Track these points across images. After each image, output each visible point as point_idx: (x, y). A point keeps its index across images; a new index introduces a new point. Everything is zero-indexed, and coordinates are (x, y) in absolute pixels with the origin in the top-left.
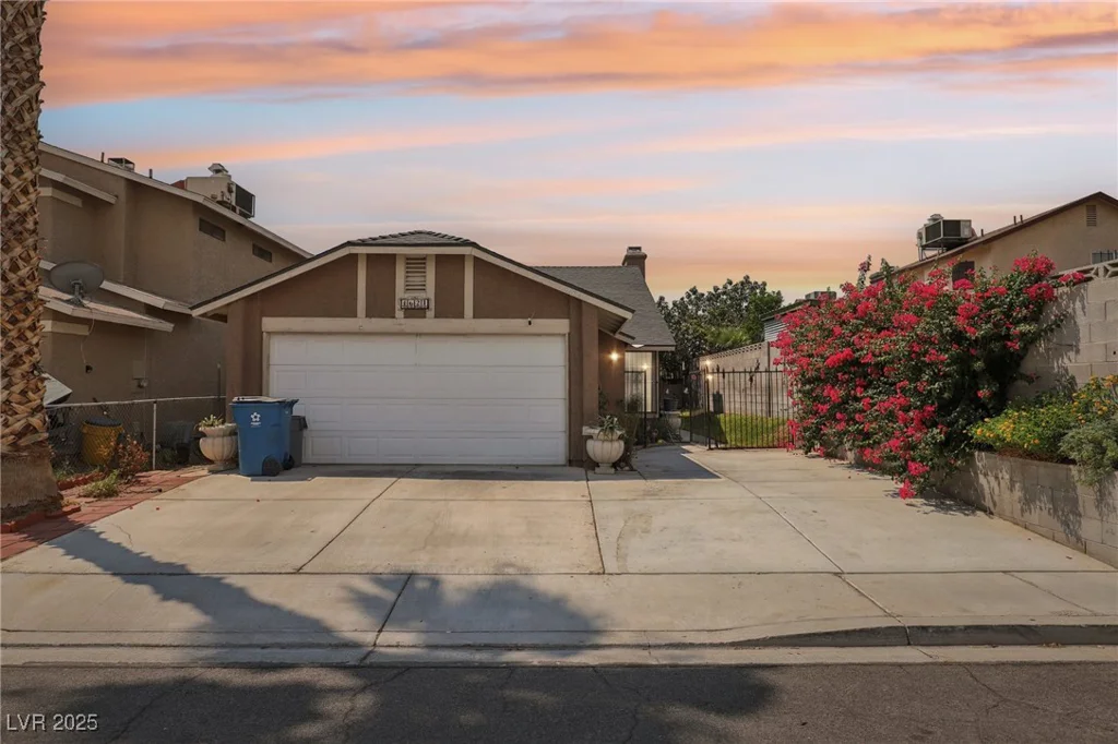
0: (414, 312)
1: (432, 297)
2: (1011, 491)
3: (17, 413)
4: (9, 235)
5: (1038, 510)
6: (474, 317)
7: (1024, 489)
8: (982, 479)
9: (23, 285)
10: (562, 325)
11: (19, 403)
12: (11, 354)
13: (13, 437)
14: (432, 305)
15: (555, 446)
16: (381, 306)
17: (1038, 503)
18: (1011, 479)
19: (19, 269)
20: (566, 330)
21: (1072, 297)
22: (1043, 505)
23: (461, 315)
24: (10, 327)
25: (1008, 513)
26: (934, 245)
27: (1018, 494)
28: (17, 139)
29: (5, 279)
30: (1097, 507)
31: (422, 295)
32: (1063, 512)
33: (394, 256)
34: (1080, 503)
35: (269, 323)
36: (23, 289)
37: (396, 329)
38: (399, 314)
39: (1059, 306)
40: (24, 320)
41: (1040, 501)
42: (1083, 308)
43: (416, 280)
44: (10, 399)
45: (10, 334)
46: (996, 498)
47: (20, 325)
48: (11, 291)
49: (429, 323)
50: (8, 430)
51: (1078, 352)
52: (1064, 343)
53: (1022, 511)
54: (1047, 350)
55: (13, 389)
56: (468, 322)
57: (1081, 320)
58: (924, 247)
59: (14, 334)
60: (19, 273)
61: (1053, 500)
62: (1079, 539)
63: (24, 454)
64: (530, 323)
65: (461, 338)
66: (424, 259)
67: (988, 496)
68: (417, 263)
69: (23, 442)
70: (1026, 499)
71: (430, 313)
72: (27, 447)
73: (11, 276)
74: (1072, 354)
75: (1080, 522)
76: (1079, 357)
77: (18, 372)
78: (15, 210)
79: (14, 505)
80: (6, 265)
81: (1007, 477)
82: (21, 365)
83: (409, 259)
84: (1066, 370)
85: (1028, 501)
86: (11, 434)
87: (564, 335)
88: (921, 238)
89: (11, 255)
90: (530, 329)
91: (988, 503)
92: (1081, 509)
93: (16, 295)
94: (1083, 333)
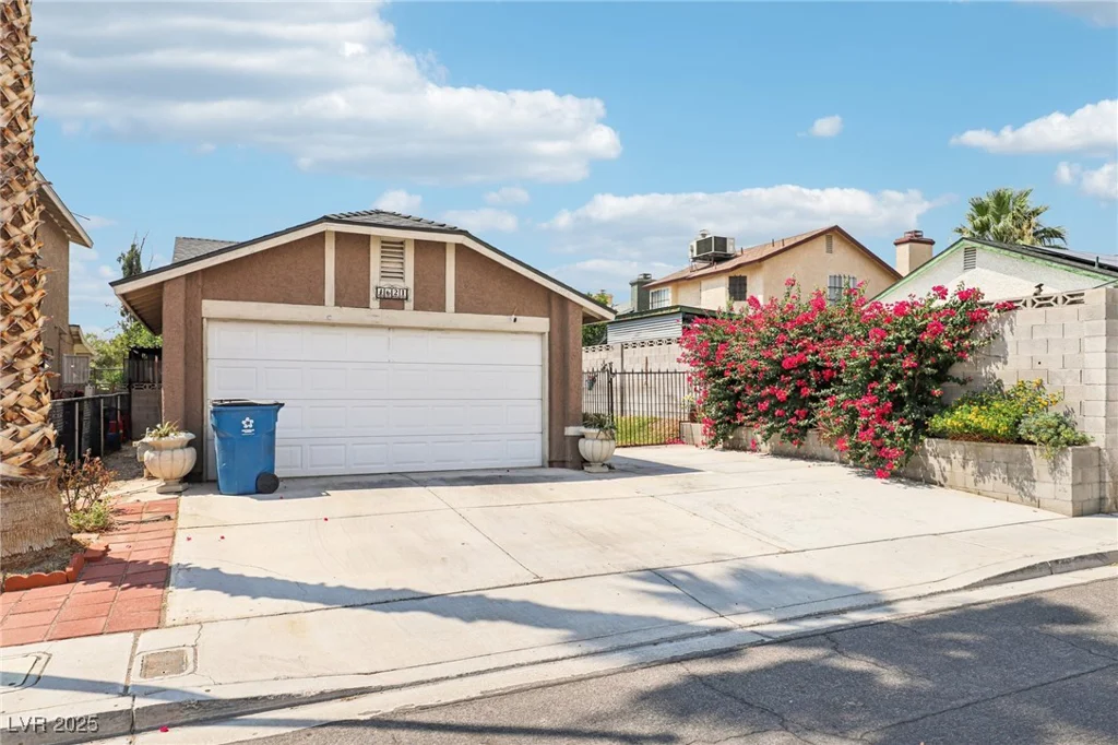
0: (391, 302)
1: (411, 286)
2: (964, 467)
3: (29, 423)
4: (10, 172)
5: (992, 480)
6: (456, 312)
7: (979, 465)
8: (931, 460)
9: (28, 244)
10: (542, 324)
11: (30, 408)
12: (18, 341)
13: (26, 455)
14: (411, 297)
15: (533, 448)
16: (353, 293)
17: (992, 475)
18: (964, 459)
19: (23, 222)
20: (546, 329)
21: (1001, 321)
22: (997, 476)
23: (442, 309)
24: (15, 302)
25: (960, 484)
26: (704, 259)
27: (971, 468)
28: (14, 39)
29: (7, 236)
30: (1051, 474)
31: (398, 284)
32: (1018, 479)
33: (367, 238)
34: (1035, 472)
35: (210, 307)
36: (28, 250)
37: (369, 320)
38: (375, 304)
39: (988, 327)
40: (32, 294)
41: (994, 473)
42: (1012, 329)
43: (393, 266)
44: (21, 403)
45: (15, 313)
46: (946, 474)
47: (27, 300)
48: (15, 252)
49: (408, 315)
50: (19, 446)
51: (1005, 363)
52: (992, 354)
53: (976, 481)
54: (976, 360)
55: (23, 388)
56: (449, 317)
57: (1008, 337)
58: (695, 259)
59: (21, 312)
60: (23, 228)
61: (1007, 471)
62: (1033, 498)
63: (42, 477)
64: (515, 320)
65: (439, 334)
66: (402, 243)
67: (938, 473)
68: (393, 248)
69: (39, 461)
70: (979, 472)
71: (409, 305)
72: (44, 468)
73: (13, 231)
74: (1000, 365)
75: (1034, 487)
76: (1006, 367)
77: (26, 366)
78: (15, 139)
79: (37, 548)
80: (7, 215)
81: (960, 457)
82: (29, 356)
83: (386, 244)
84: (994, 376)
85: (982, 473)
86: (24, 451)
87: (543, 334)
88: (692, 251)
89: (11, 201)
90: (514, 327)
91: (938, 478)
92: (1035, 477)
93: (21, 258)
94: (1011, 349)
